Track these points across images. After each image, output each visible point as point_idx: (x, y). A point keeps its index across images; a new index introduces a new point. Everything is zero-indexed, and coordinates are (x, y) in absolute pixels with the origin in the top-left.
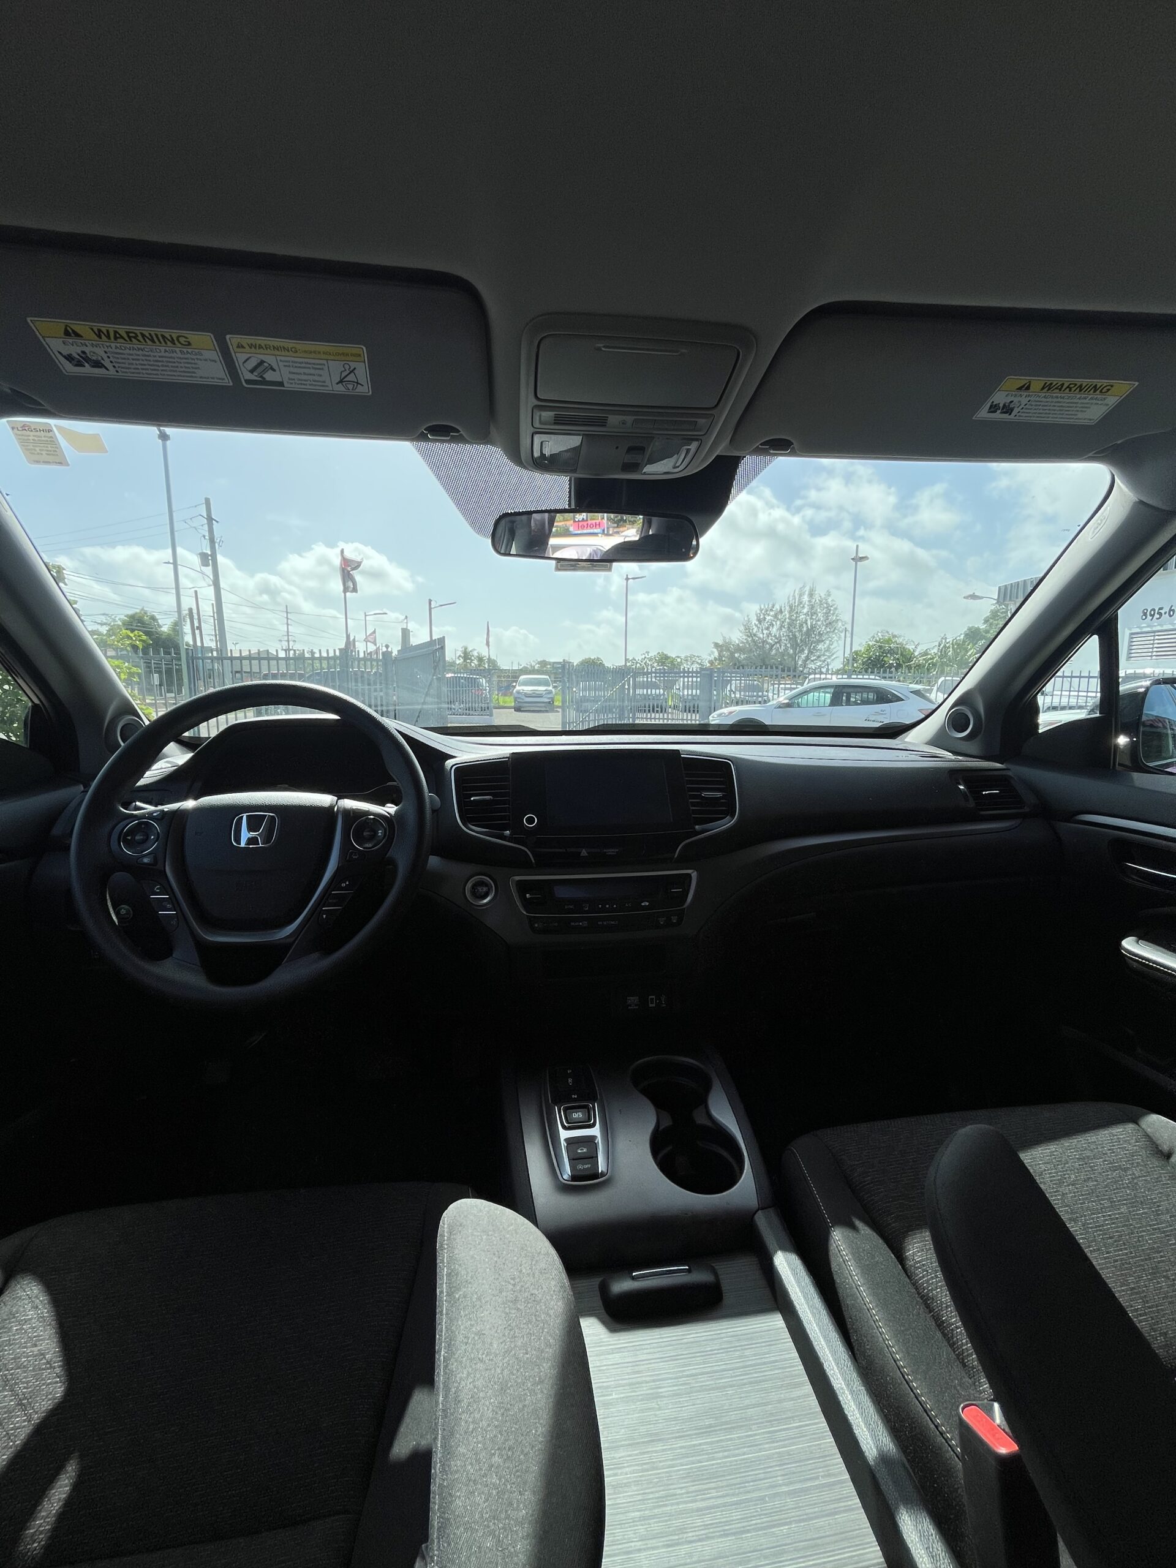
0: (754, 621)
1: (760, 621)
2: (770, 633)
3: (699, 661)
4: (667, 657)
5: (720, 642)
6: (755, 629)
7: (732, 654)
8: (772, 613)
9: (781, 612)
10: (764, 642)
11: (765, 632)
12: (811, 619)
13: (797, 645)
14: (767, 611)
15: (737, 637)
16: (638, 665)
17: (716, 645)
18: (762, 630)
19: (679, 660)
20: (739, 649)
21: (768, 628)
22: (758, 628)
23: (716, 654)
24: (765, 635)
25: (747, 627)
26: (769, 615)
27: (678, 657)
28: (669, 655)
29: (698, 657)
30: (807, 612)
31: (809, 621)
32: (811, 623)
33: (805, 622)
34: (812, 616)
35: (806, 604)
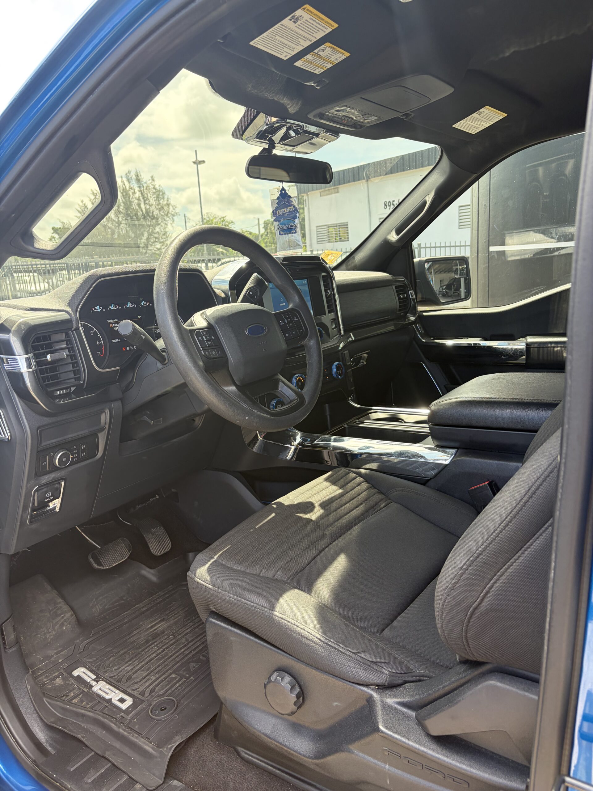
30: (139, 197)
31: (143, 206)
32: (146, 208)
33: (139, 205)
34: (145, 201)
35: (137, 189)
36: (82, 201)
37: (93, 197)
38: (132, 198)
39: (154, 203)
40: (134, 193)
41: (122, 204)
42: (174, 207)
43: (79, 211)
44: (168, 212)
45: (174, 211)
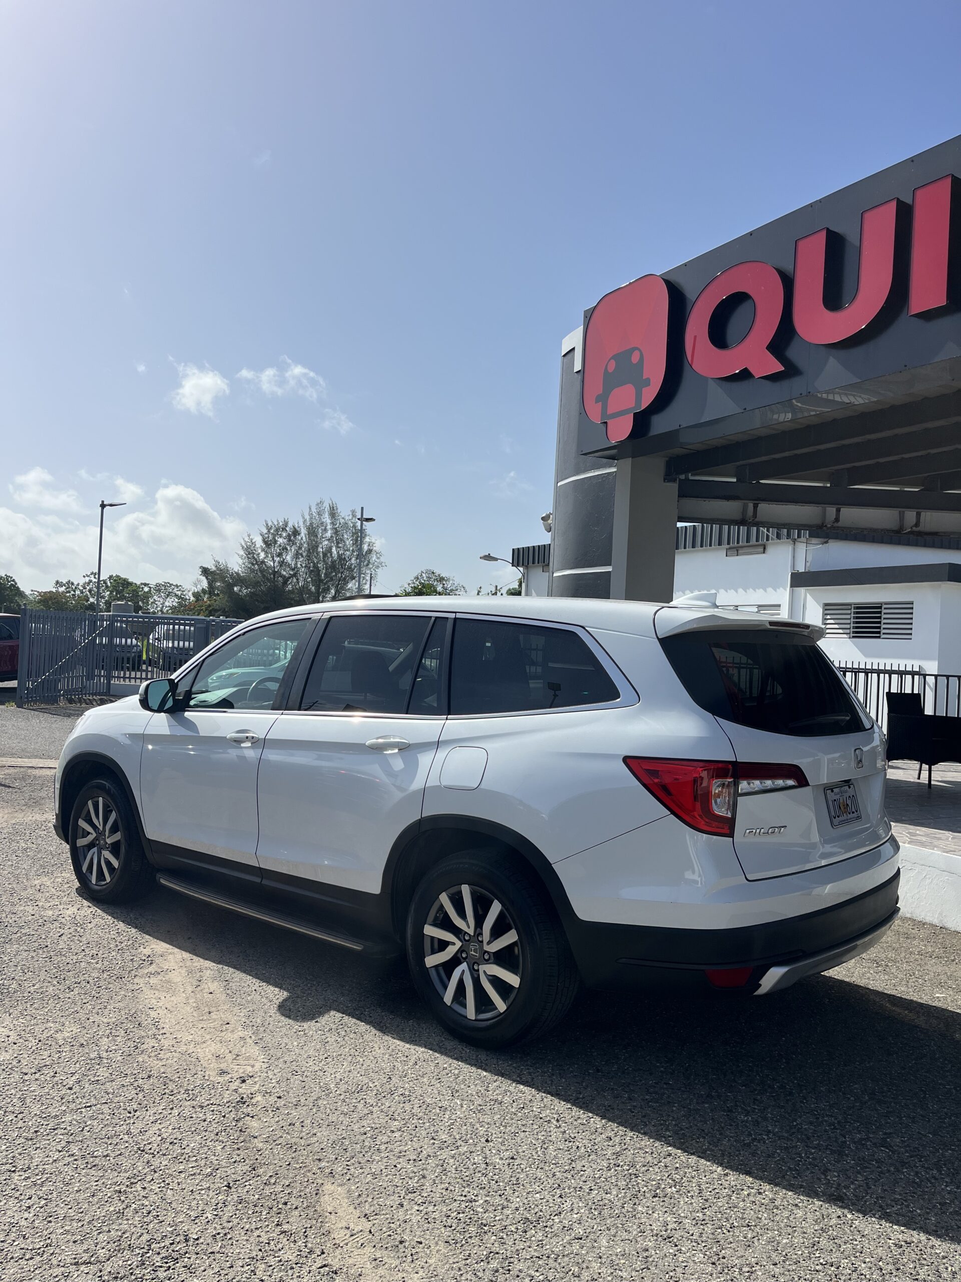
0: (259, 543)
1: (268, 544)
2: (283, 562)
3: (179, 593)
4: (126, 583)
5: (211, 567)
6: (262, 555)
7: (230, 586)
8: (284, 534)
9: (296, 532)
10: (274, 573)
11: (277, 559)
12: (337, 547)
13: (321, 581)
14: (277, 530)
15: (236, 564)
16: (78, 592)
17: (205, 571)
18: (273, 557)
19: (146, 589)
20: (238, 580)
21: (280, 555)
22: (266, 553)
23: (205, 584)
24: (276, 564)
25: (250, 551)
26: (281, 536)
27: (146, 585)
28: (130, 580)
29: (177, 586)
30: (332, 537)
31: (334, 549)
32: (338, 553)
33: (329, 550)
34: (338, 543)
35: (329, 527)
36: (249, 536)
37: (265, 531)
38: (322, 536)
39: (351, 549)
40: (325, 530)
41: (305, 545)
42: (378, 555)
43: (243, 547)
44: (369, 562)
45: (378, 561)
